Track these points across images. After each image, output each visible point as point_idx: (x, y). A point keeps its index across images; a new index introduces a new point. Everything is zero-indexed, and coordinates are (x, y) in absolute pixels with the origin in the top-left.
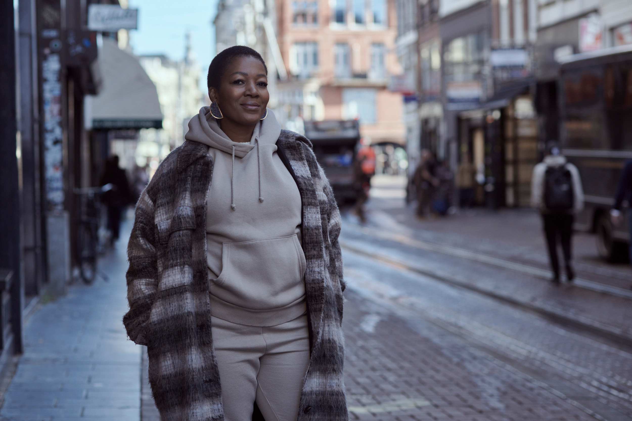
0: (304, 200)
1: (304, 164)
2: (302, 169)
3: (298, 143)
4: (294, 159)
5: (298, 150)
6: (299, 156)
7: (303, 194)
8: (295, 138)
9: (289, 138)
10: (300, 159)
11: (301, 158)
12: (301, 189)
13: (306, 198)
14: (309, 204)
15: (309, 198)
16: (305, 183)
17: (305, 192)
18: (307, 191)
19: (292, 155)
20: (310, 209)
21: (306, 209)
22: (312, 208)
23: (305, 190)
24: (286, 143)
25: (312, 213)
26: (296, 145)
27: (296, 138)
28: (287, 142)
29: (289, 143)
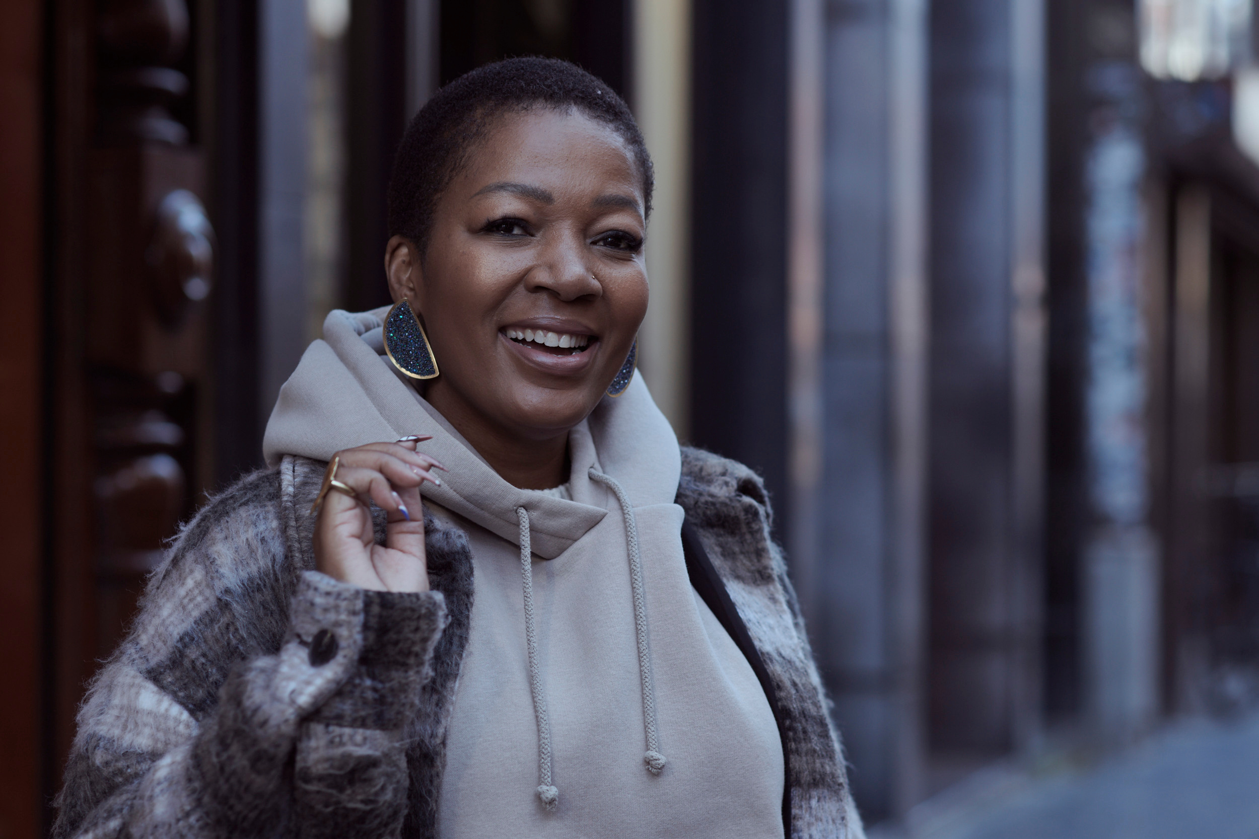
0: (796, 763)
1: (773, 599)
2: (771, 621)
3: (751, 506)
4: (738, 578)
5: (748, 537)
6: (751, 561)
7: (791, 734)
8: (734, 484)
9: (710, 482)
10: (757, 575)
11: (760, 572)
12: (782, 714)
13: (803, 754)
14: (814, 780)
15: (815, 751)
16: (795, 684)
17: (799, 726)
18: (807, 720)
19: (723, 555)
20: (819, 801)
21: (803, 803)
22: (825, 797)
23: (798, 716)
24: (700, 504)
25: (827, 821)
26: (742, 516)
27: (738, 483)
28: (703, 499)
29: (713, 504)
